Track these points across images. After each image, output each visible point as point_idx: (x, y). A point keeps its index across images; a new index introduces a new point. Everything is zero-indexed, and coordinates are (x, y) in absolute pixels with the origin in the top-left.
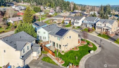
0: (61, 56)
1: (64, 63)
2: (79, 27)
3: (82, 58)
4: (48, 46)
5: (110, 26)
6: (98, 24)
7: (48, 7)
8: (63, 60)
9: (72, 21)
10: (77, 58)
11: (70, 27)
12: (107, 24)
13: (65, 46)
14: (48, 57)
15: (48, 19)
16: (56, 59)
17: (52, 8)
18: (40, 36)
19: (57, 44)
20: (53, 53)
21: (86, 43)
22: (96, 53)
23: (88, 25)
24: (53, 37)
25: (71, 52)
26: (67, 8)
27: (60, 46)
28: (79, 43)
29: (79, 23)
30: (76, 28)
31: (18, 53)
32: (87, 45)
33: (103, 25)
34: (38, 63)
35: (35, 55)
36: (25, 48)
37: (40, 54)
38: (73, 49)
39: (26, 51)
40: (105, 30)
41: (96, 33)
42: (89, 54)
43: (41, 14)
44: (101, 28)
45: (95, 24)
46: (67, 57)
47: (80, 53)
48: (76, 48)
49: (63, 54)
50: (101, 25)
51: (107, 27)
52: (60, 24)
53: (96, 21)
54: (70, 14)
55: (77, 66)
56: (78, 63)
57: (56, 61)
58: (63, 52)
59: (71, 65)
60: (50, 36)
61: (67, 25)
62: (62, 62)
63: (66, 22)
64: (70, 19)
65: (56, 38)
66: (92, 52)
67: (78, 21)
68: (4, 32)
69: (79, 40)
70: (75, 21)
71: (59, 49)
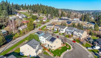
0: (52, 52)
1: (54, 55)
2: (63, 34)
3: (62, 53)
4: (45, 46)
5: (81, 35)
6: (75, 33)
7: (42, 14)
8: (53, 54)
9: (59, 29)
10: (60, 53)
11: (58, 33)
12: (80, 33)
13: (54, 47)
14: (46, 52)
15: (43, 26)
16: (50, 53)
17: (44, 15)
18: (41, 40)
19: (50, 46)
20: (49, 50)
21: (66, 45)
22: (70, 51)
23: (69, 33)
24: (48, 41)
25: (57, 50)
26: (56, 14)
27: (52, 47)
28: (62, 45)
29: (63, 31)
30: (61, 34)
31: (35, 50)
32: (66, 46)
33: (77, 34)
34: (42, 55)
35: (40, 51)
36: (37, 48)
37: (42, 50)
38: (58, 48)
39: (37, 49)
40: (78, 37)
41: (73, 38)
42: (66, 51)
43: (38, 21)
44: (76, 35)
45: (73, 33)
46: (55, 52)
47: (62, 50)
48: (60, 48)
49: (53, 51)
50: (76, 33)
51: (80, 35)
52: (51, 31)
53: (74, 30)
54: (58, 21)
55: (60, 57)
56: (60, 56)
57: (50, 54)
58: (53, 50)
59: (57, 56)
60: (46, 41)
61: (56, 31)
62: (53, 55)
63: (55, 29)
64: (58, 27)
65: (50, 42)
66: (68, 50)
67: (63, 30)
68: (19, 37)
69: (62, 43)
70: (61, 29)
71: (51, 48)
